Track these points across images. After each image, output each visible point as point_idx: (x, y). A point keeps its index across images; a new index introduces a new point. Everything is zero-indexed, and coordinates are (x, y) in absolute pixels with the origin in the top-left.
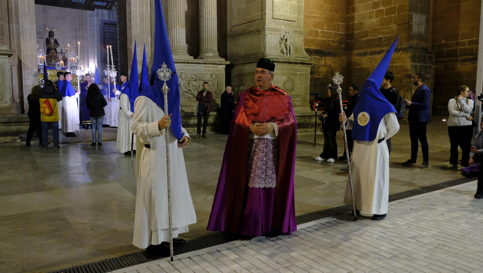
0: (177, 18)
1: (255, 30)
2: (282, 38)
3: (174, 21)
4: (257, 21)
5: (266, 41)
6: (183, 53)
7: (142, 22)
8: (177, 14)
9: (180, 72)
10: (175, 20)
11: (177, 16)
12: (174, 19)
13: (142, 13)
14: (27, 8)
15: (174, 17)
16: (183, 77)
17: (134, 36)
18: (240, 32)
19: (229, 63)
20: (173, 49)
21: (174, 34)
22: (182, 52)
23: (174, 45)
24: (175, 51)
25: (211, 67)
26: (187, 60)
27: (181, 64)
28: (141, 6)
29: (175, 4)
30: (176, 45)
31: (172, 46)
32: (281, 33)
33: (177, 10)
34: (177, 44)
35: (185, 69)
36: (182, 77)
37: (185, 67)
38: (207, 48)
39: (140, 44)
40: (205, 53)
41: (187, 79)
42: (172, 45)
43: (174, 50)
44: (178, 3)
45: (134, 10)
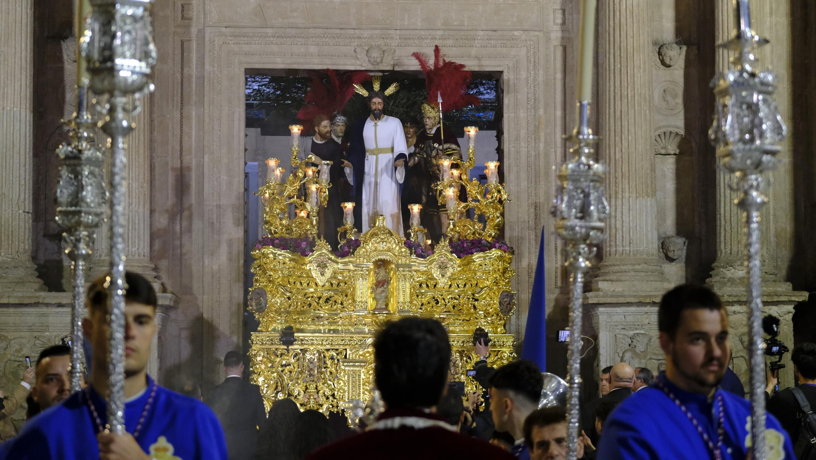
0: (625, 168)
3: (616, 178)
6: (642, 274)
7: (533, 182)
8: (625, 156)
9: (631, 333)
10: (619, 175)
11: (625, 161)
12: (616, 172)
13: (535, 156)
14: (224, 177)
15: (615, 163)
16: (640, 348)
17: (510, 226)
19: (804, 296)
20: (611, 263)
21: (616, 217)
22: (636, 271)
23: (616, 250)
24: (617, 268)
25: (739, 313)
26: (650, 296)
27: (633, 309)
28: (533, 136)
29: (620, 127)
30: (620, 249)
31: (610, 255)
33: (625, 144)
34: (623, 246)
35: (647, 321)
36: (637, 350)
37: (645, 316)
38: (731, 253)
39: (527, 249)
40: (723, 267)
41: (655, 354)
42: (610, 251)
43: (614, 265)
44: (626, 123)
45: (513, 149)
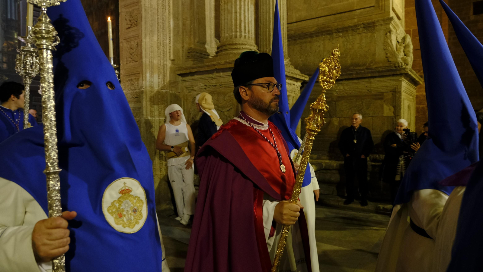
1: (359, 25)
2: (400, 41)
4: (358, 11)
5: (391, 42)
17: (145, 9)
18: (313, 30)
20: (241, 42)
30: (243, 34)
32: (399, 33)
34: (245, 33)
39: (156, 29)
43: (243, 44)
